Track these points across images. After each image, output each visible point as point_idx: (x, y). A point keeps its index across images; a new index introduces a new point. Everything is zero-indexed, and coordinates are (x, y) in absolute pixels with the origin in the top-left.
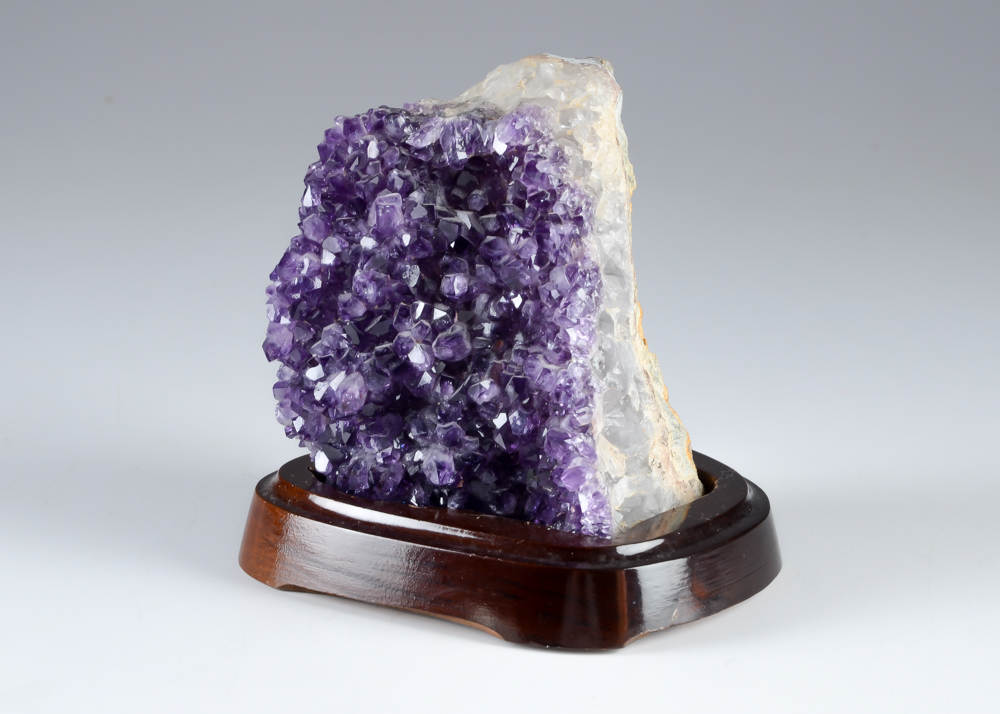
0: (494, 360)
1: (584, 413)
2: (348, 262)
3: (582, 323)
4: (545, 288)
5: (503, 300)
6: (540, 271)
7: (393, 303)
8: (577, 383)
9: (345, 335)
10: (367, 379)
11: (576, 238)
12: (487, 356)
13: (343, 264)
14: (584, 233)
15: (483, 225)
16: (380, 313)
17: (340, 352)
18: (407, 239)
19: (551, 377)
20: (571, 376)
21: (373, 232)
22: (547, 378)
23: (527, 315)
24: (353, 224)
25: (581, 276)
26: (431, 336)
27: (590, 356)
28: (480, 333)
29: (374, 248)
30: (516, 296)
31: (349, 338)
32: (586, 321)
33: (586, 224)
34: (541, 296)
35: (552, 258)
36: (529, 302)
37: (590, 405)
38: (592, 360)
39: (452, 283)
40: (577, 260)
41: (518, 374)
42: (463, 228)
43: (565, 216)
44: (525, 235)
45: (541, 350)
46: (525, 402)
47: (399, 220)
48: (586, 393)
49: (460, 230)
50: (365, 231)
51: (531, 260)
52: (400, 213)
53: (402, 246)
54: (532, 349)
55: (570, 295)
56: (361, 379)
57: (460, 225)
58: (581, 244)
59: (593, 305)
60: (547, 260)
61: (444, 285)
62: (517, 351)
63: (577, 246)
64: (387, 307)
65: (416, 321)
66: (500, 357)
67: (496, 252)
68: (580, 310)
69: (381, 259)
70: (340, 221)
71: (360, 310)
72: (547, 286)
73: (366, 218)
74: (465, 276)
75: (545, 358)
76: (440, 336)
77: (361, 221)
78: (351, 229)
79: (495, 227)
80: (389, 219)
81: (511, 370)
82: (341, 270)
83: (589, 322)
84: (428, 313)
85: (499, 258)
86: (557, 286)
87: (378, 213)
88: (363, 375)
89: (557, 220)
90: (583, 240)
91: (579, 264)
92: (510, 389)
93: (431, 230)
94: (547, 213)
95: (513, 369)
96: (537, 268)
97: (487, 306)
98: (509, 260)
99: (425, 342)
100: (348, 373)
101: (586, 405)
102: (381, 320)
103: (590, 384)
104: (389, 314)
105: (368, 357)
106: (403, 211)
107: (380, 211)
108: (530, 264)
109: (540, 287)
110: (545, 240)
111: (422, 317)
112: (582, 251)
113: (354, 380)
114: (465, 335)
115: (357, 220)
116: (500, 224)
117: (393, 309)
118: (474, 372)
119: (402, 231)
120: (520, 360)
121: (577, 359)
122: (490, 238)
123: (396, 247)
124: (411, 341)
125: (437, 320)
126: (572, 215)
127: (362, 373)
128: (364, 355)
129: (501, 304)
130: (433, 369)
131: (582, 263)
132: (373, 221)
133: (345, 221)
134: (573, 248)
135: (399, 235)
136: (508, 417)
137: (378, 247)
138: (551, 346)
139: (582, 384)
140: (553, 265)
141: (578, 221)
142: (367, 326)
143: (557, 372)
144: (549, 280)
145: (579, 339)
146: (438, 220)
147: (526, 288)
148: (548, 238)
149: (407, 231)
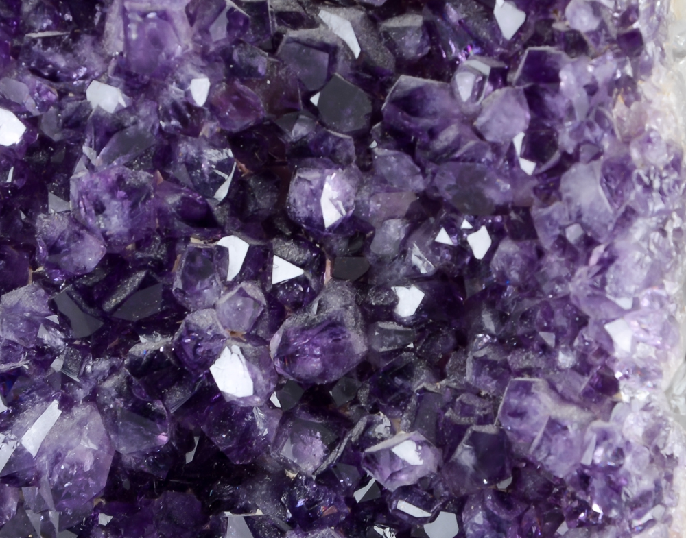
0: (422, 381)
1: (651, 522)
2: (56, 137)
3: (645, 303)
4: (549, 217)
5: (443, 237)
6: (536, 175)
7: (171, 240)
8: (636, 455)
9: (54, 318)
10: (112, 423)
11: (627, 86)
12: (407, 372)
13: (45, 142)
14: (645, 69)
15: (392, 46)
16: (139, 266)
17: (43, 355)
18: (200, 90)
19: (569, 441)
20: (619, 441)
21: (118, 71)
22: (559, 444)
23: (503, 275)
24: (66, 49)
25: (639, 188)
26: (265, 323)
27: (664, 383)
28: (388, 312)
29: (120, 111)
30: (475, 229)
31: (65, 324)
32: (653, 298)
33: (650, 47)
34: (540, 234)
35: (566, 141)
36: (508, 247)
37: (667, 500)
38: (669, 391)
39: (316, 194)
40: (627, 141)
41: (484, 420)
42: (341, 58)
43: (595, 34)
44: (498, 77)
45: (541, 363)
46: (503, 485)
47: (180, 42)
48: (657, 472)
49: (333, 61)
50: (97, 65)
51: (512, 147)
52: (182, 26)
53: (190, 106)
54: (519, 360)
55: (612, 235)
56: (96, 420)
57: (332, 49)
58: (638, 98)
59: (668, 255)
60: (554, 146)
61: (297, 195)
62: (481, 363)
63: (628, 104)
64: (157, 251)
65: (230, 286)
66: (439, 373)
67: (425, 122)
68: (640, 275)
69: (139, 137)
70: (35, 41)
71: (90, 255)
72: (555, 209)
73: (98, 34)
74: (349, 176)
75: (552, 387)
76: (287, 323)
77: (87, 39)
78: (61, 62)
79: (420, 48)
80: (156, 42)
81: (467, 410)
82: (41, 157)
83: (659, 298)
84: (258, 265)
85: (433, 133)
86: (579, 216)
87: (126, 31)
88: (102, 413)
89: (576, 44)
90: (643, 86)
91: (635, 154)
92: (465, 456)
93: (262, 63)
94: (550, 22)
95: (472, 407)
96: (528, 166)
97: (403, 249)
98: (456, 145)
99: (251, 337)
100: (67, 404)
101: (658, 501)
102: (143, 285)
103: (665, 452)
104: (162, 268)
105: (114, 370)
106: (192, 19)
107: (133, 27)
108: (511, 158)
109: (537, 212)
110: (548, 98)
111: (244, 275)
112: (641, 118)
113: (82, 423)
114: (350, 318)
115: (75, 37)
116: (432, 43)
117: (171, 256)
118: (375, 410)
119: (189, 69)
120: (489, 386)
121: (631, 394)
122: (408, 82)
123: (175, 106)
124: (218, 337)
125: (282, 285)
126: (614, 32)
127: (100, 407)
128: (103, 365)
129: (437, 246)
130: (275, 400)
131: (642, 151)
132: (115, 45)
133: (47, 42)
134: (618, 111)
135: (182, 78)
136: (460, 523)
137: (132, 109)
138: (565, 359)
139: (646, 454)
140: (569, 159)
141: (631, 42)
142: (107, 295)
143: (583, 427)
144: (560, 197)
145: (636, 341)
146: (279, 36)
147: (502, 210)
148: (557, 91)
149: (202, 70)
